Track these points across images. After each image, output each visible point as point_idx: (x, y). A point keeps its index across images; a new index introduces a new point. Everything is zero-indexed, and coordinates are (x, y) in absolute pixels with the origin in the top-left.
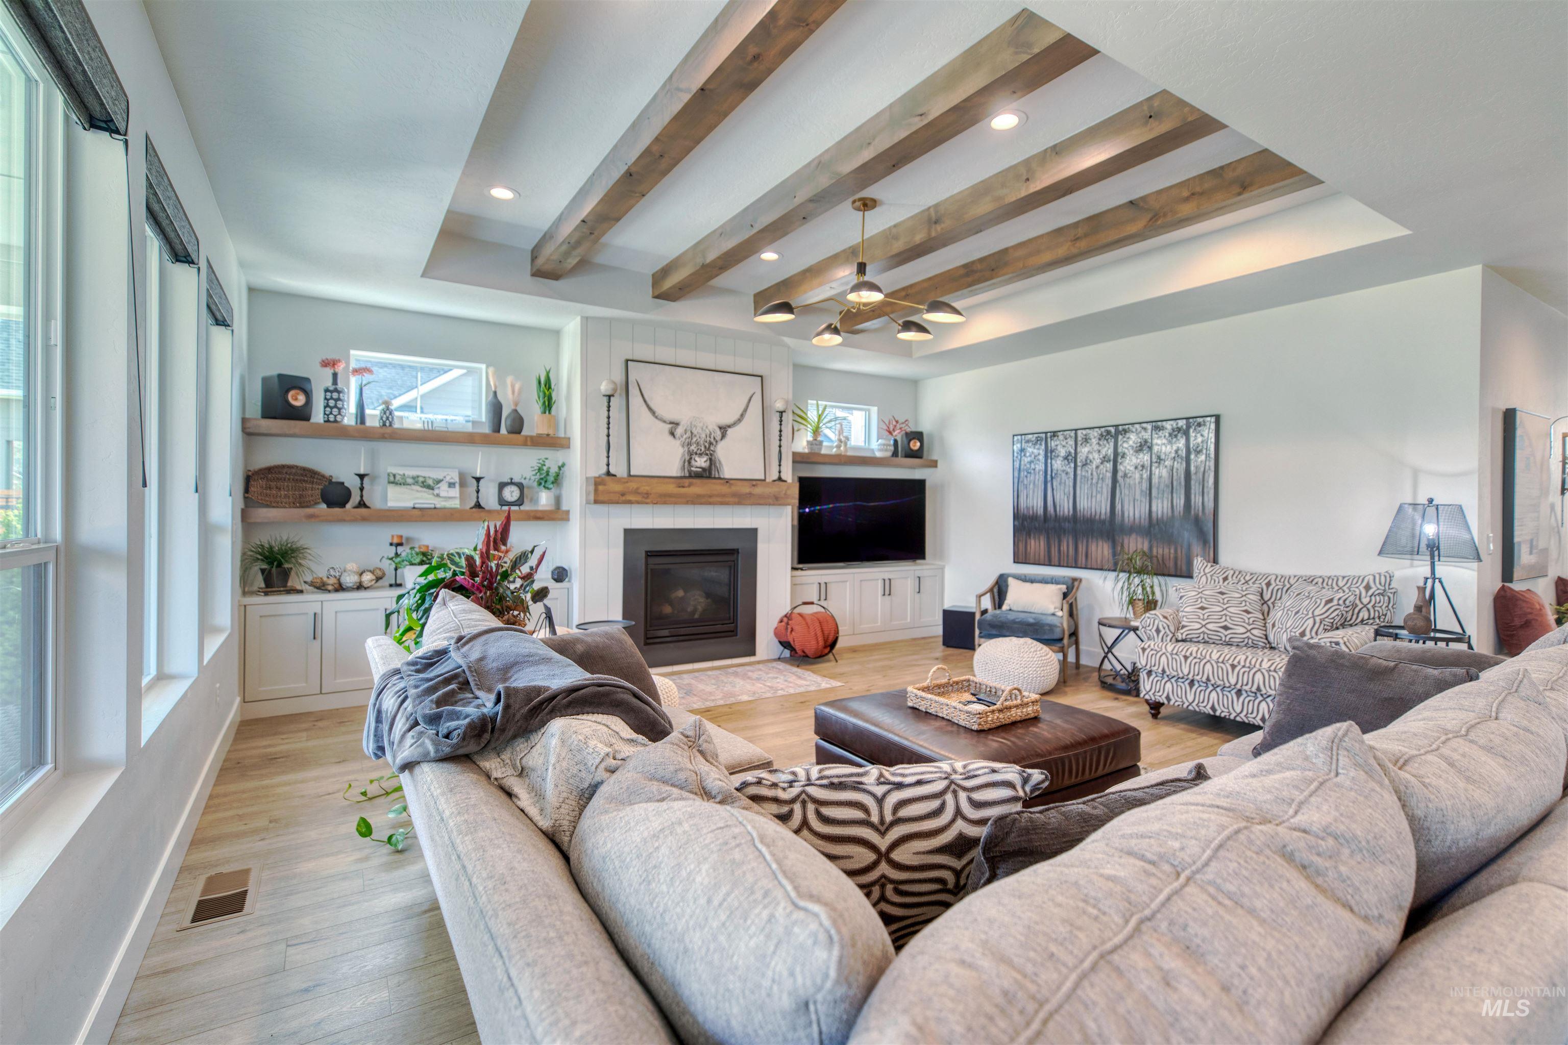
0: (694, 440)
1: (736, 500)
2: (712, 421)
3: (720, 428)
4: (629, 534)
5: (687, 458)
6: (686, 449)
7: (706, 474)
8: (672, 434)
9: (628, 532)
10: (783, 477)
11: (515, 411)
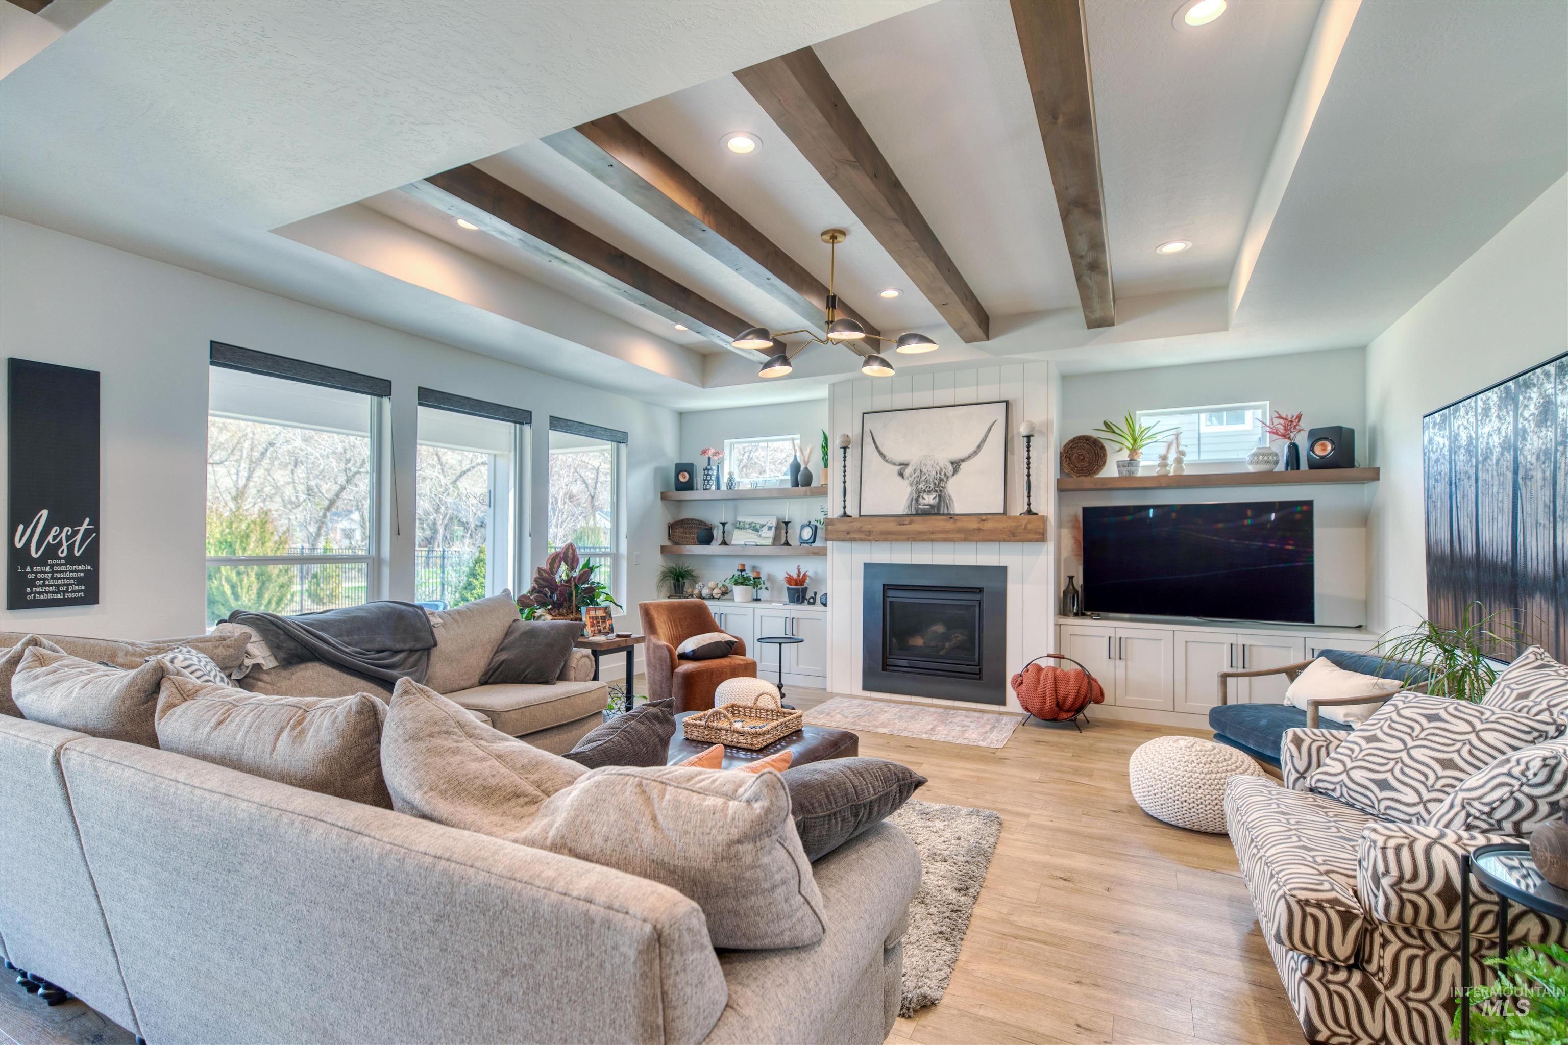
0: (923, 478)
1: (962, 536)
2: (943, 458)
3: (952, 463)
4: (868, 567)
5: (915, 496)
6: (914, 488)
7: (933, 512)
8: (901, 475)
9: (867, 566)
10: (1034, 510)
11: (806, 468)
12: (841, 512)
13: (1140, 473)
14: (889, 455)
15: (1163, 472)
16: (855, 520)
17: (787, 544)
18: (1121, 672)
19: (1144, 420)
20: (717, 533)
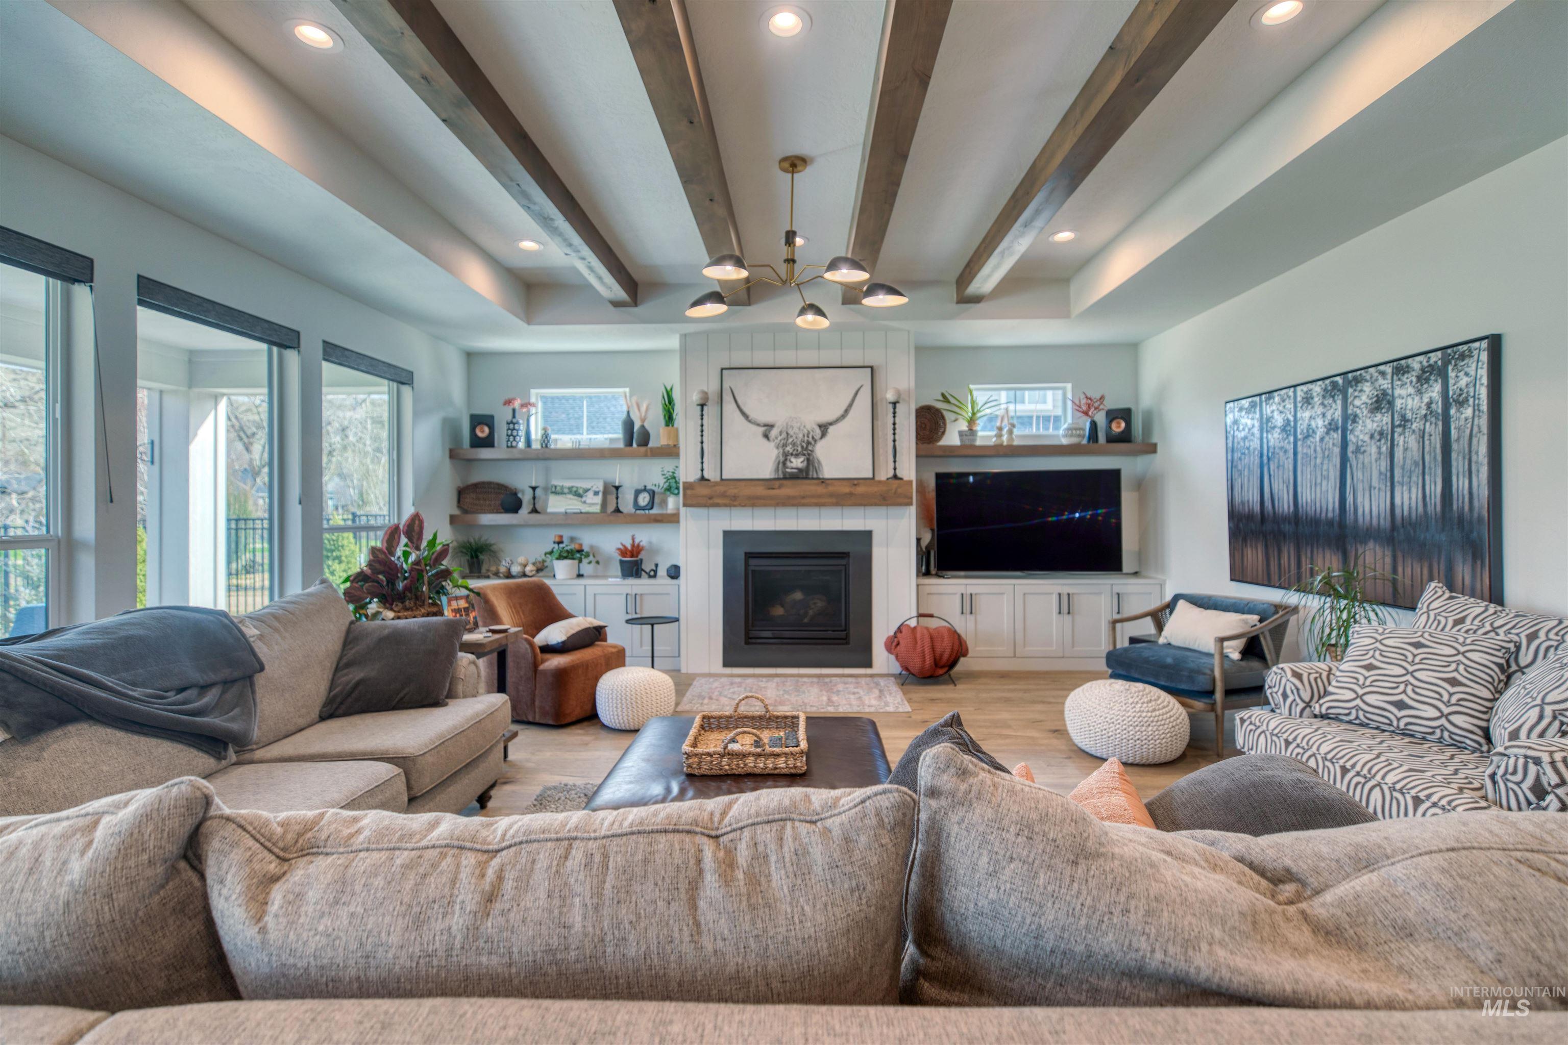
0: (790, 440)
1: (834, 500)
2: (810, 420)
3: (820, 426)
4: (730, 537)
5: (782, 459)
6: (781, 450)
7: (802, 475)
8: (766, 436)
9: (727, 534)
10: (899, 474)
11: (643, 427)
12: (699, 475)
13: (978, 443)
14: (752, 415)
15: (999, 442)
16: (716, 484)
17: (617, 510)
18: (971, 625)
19: (981, 395)
20: (526, 497)
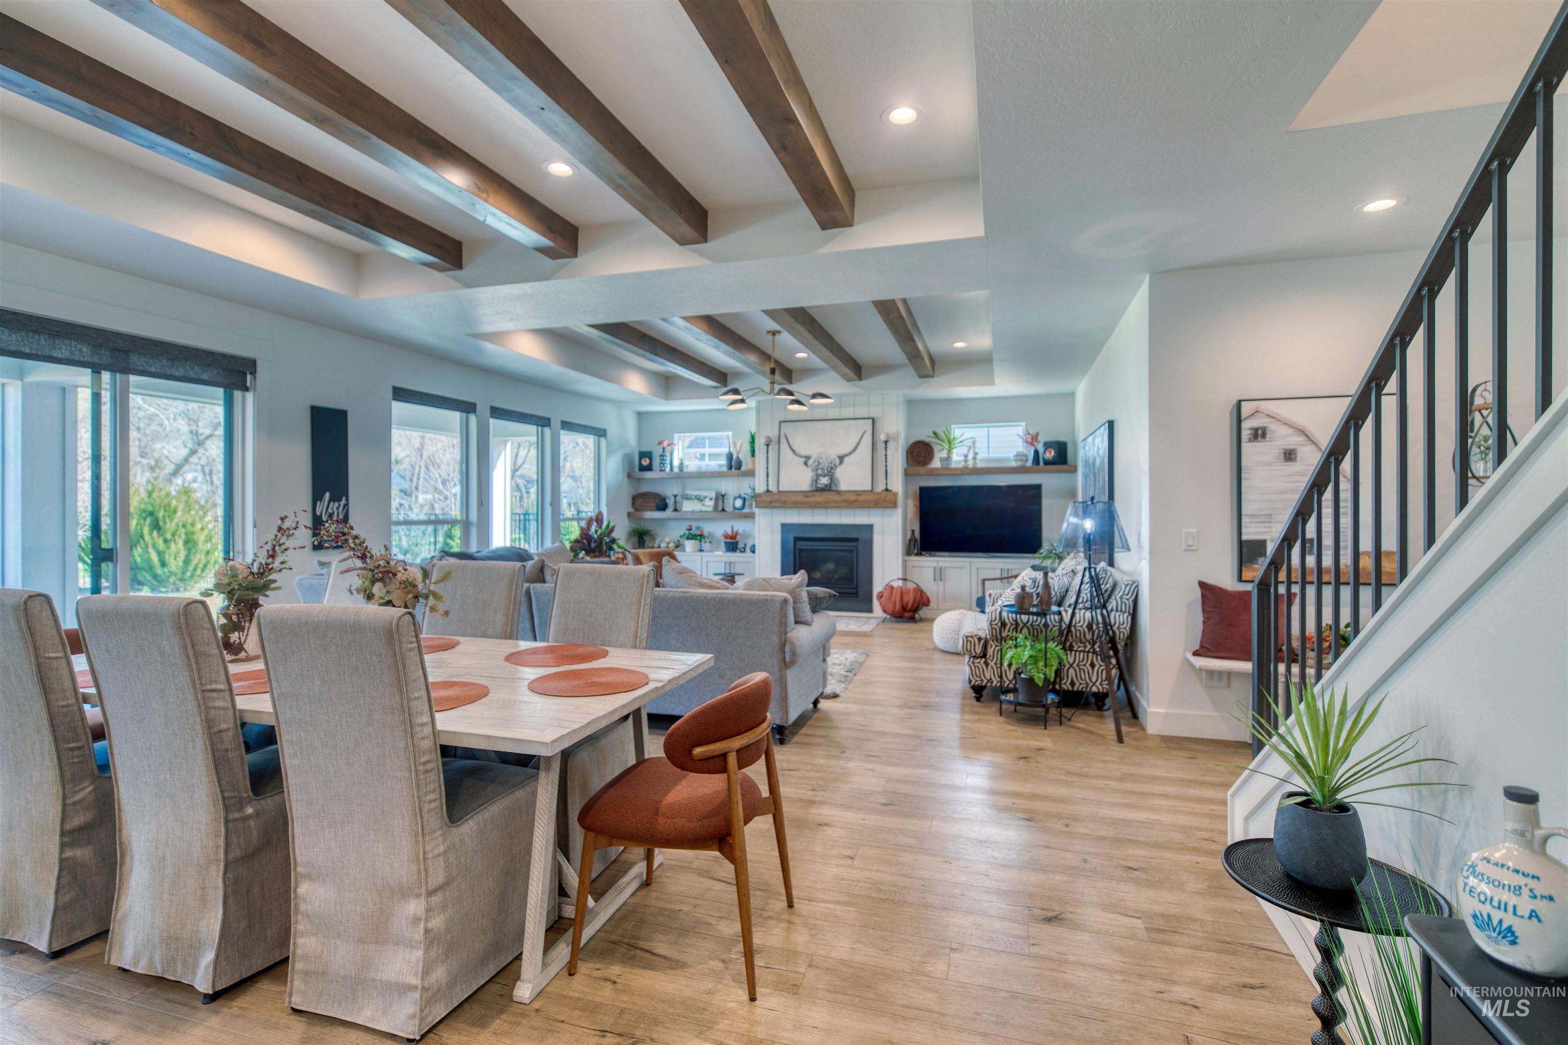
0: (821, 466)
1: (847, 505)
2: (833, 454)
3: (839, 457)
5: (815, 478)
6: (815, 473)
7: (827, 489)
8: (806, 464)
9: (784, 526)
10: (889, 488)
11: (738, 458)
12: (765, 489)
13: (953, 465)
14: (798, 451)
15: (965, 465)
16: (775, 494)
17: (723, 510)
18: (941, 589)
19: (958, 432)
20: (670, 502)
